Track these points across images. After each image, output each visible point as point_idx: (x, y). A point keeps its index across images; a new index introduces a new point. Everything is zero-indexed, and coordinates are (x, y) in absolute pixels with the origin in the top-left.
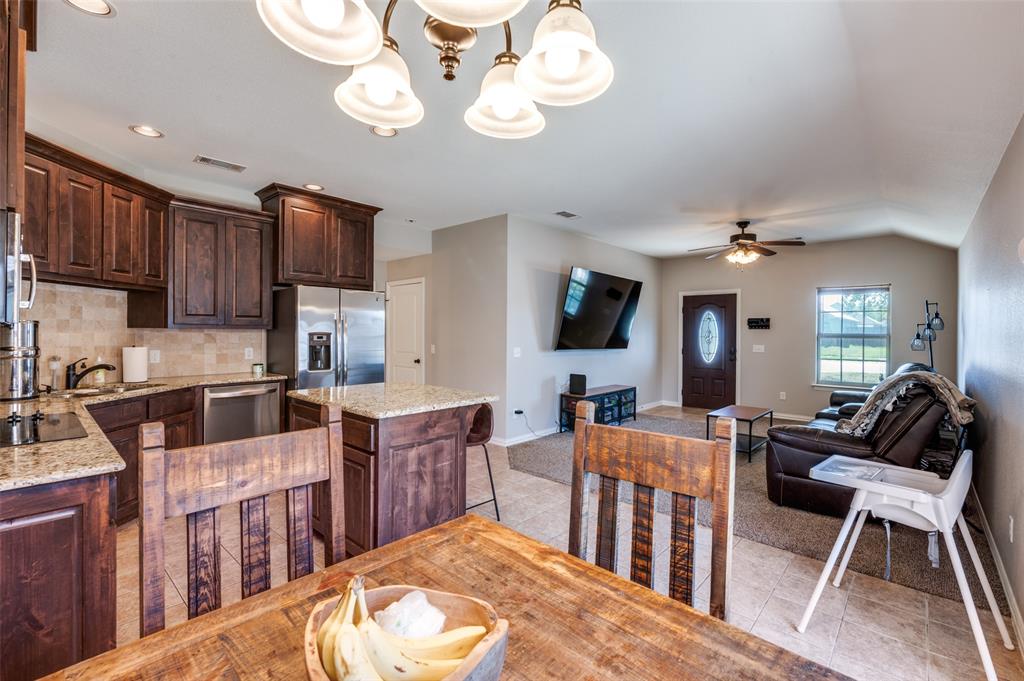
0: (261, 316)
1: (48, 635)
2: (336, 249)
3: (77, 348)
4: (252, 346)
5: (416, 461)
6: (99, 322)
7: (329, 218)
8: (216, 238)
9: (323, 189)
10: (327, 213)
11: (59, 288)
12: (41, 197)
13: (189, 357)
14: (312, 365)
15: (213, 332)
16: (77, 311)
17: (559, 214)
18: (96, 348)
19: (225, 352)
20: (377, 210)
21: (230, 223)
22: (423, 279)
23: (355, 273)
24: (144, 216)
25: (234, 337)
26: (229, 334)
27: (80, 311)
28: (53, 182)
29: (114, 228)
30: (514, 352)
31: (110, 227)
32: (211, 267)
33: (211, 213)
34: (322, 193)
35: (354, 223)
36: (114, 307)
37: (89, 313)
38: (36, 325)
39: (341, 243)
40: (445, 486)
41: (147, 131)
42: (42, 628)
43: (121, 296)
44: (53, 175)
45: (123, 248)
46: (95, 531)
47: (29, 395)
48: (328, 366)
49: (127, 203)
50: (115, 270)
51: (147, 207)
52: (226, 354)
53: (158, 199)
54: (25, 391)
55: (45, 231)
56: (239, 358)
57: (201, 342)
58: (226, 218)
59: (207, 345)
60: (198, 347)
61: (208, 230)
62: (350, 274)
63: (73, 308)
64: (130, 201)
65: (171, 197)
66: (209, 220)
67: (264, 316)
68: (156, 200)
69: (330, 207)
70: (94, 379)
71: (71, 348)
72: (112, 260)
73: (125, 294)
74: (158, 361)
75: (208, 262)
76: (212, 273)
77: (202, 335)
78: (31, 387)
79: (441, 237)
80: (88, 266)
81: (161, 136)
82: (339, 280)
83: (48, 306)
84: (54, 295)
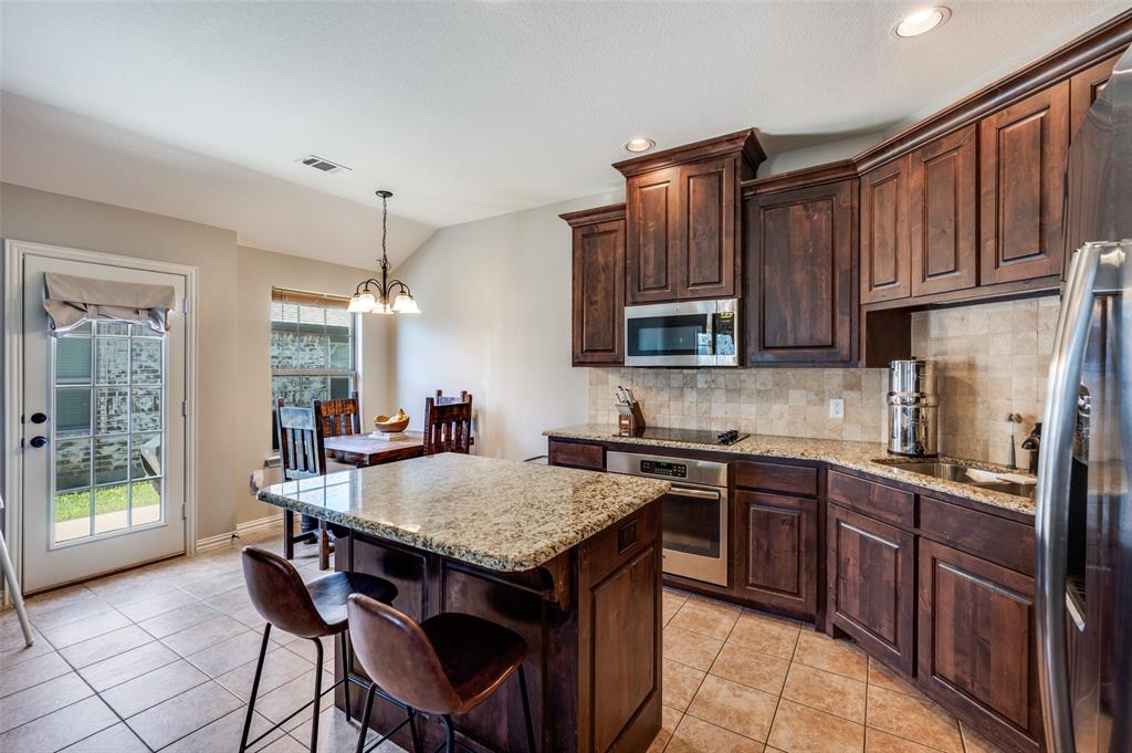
83: (1022, 335)
84: (1036, 315)
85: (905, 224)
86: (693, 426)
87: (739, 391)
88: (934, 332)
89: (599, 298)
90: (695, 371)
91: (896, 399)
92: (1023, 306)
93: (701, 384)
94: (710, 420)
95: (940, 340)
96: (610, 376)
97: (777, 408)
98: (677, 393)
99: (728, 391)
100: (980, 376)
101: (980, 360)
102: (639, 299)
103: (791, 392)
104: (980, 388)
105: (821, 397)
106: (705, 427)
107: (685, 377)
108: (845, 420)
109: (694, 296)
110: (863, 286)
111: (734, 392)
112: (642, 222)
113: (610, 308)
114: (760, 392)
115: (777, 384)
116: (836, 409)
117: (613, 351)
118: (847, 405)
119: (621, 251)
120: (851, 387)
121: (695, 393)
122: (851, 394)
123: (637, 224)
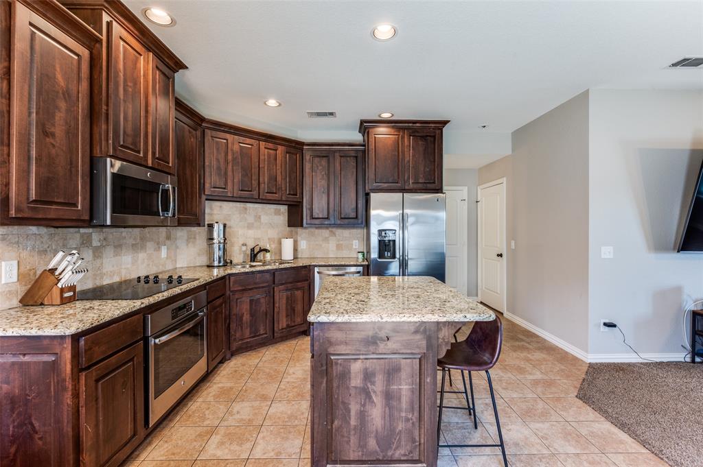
0: (357, 218)
1: (40, 439)
2: (409, 162)
3: (259, 239)
4: (358, 239)
5: (361, 376)
6: (271, 224)
7: (403, 138)
8: (329, 166)
9: (393, 115)
10: (401, 134)
12: (223, 154)
13: (321, 245)
14: (381, 255)
15: (334, 230)
16: (258, 218)
17: (674, 65)
18: (269, 239)
19: (341, 242)
20: (445, 123)
21: (337, 155)
22: (505, 179)
23: (426, 180)
24: (286, 158)
25: (346, 233)
26: (344, 231)
27: (260, 218)
28: (230, 145)
29: (266, 168)
30: (602, 252)
31: (264, 167)
32: (326, 186)
33: (326, 150)
34: (393, 118)
35: (424, 138)
36: (280, 215)
37: (264, 219)
38: (225, 226)
39: (413, 156)
40: (403, 414)
41: (272, 103)
42: (37, 433)
43: (284, 209)
44: (229, 141)
45: (273, 179)
46: (64, 375)
47: (221, 264)
48: (394, 257)
49: (274, 152)
50: (267, 193)
51: (287, 152)
52: (342, 244)
53: (295, 147)
54: (219, 262)
55: (226, 173)
56: (350, 248)
57: (327, 236)
58: (335, 151)
59: (331, 238)
60: (326, 239)
61: (324, 162)
62: (421, 181)
63: (256, 216)
64: (276, 150)
65: (302, 144)
66: (325, 155)
67: (359, 216)
68: (294, 147)
69: (403, 129)
70: (264, 257)
71: (255, 239)
72: (264, 187)
73: (286, 207)
74: (305, 247)
75: (324, 183)
76: (326, 190)
77: (328, 231)
78: (222, 260)
79: (520, 136)
80: (251, 191)
81: (280, 105)
82: (411, 186)
83: (242, 215)
84: (246, 209)
85: (230, 165)
89: (58, 130)
91: (215, 241)
92: (242, 205)
93: (95, 243)
95: (211, 214)
97: (142, 256)
99: (115, 247)
101: (228, 223)
102: (119, 154)
103: (148, 244)
105: (159, 249)
108: (167, 258)
109: (160, 168)
110: (207, 185)
111: (118, 247)
112: (121, 75)
113: (72, 151)
114: (133, 245)
115: (141, 239)
116: (164, 252)
117: (75, 205)
118: (168, 249)
119: (84, 85)
120: (168, 238)
121: (90, 252)
122: (168, 242)
123: (117, 76)
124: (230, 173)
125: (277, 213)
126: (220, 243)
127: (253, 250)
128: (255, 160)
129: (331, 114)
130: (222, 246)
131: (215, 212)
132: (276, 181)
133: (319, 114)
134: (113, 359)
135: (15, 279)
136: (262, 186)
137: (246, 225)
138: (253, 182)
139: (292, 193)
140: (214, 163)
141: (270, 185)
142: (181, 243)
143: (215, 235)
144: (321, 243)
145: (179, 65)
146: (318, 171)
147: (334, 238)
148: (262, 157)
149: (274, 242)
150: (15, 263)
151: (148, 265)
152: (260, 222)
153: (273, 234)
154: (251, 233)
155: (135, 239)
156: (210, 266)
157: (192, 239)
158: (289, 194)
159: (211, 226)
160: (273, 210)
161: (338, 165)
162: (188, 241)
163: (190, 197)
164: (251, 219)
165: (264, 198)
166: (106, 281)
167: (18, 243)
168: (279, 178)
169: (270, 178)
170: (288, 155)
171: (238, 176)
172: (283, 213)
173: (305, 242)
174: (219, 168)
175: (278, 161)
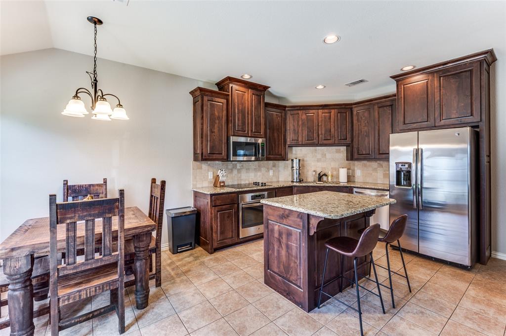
2: (439, 101)
3: (324, 168)
5: (278, 233)
6: (333, 159)
8: (370, 116)
10: (430, 78)
11: (317, 148)
12: (297, 122)
13: (371, 174)
15: (381, 162)
16: (324, 155)
18: (332, 168)
23: (460, 114)
24: (338, 116)
27: (325, 155)
31: (322, 125)
32: (368, 131)
33: (367, 105)
36: (340, 153)
37: (328, 156)
38: (299, 160)
40: (293, 259)
41: (320, 87)
43: (343, 149)
44: (300, 114)
45: (328, 131)
47: (298, 181)
48: (410, 184)
50: (324, 140)
51: (339, 112)
53: (345, 108)
55: (298, 132)
57: (376, 167)
59: (378, 168)
60: (375, 170)
61: (366, 113)
62: (454, 116)
63: (322, 154)
64: (330, 113)
66: (367, 109)
69: (433, 73)
71: (322, 168)
73: (345, 148)
76: (368, 134)
77: (376, 164)
78: (298, 178)
80: (313, 140)
81: (325, 87)
83: (314, 154)
85: (301, 127)
86: (236, 183)
87: (249, 169)
88: (294, 152)
89: (216, 130)
90: (236, 162)
91: (295, 168)
93: (238, 167)
94: (241, 180)
95: (295, 154)
96: (203, 165)
97: (259, 174)
98: (230, 171)
99: (246, 169)
100: (305, 163)
101: (305, 159)
102: (236, 134)
103: (262, 169)
104: (305, 165)
105: (268, 171)
106: (239, 183)
107: (233, 165)
108: (273, 176)
109: (255, 136)
110: (288, 140)
111: (248, 169)
112: (236, 104)
113: (220, 136)
114: (254, 169)
115: (259, 166)
116: (271, 173)
117: (222, 154)
118: (273, 171)
119: (225, 113)
120: (274, 166)
121: (236, 171)
122: (273, 168)
123: (235, 104)
124: (300, 131)
125: (338, 152)
126: (297, 169)
127: (319, 174)
128: (315, 121)
129: (361, 81)
130: (298, 171)
131: (298, 153)
132: (330, 132)
133: (354, 83)
134: (224, 207)
135: (212, 178)
136: (321, 136)
137: (316, 160)
138: (315, 135)
139: (343, 138)
140: (292, 127)
141: (326, 135)
142: (281, 169)
143: (295, 165)
144: (371, 172)
145: (265, 88)
146: (362, 121)
147: (381, 169)
148: (320, 119)
149: (336, 170)
150: (212, 173)
151: (262, 178)
152: (326, 158)
153: (334, 165)
154: (319, 164)
155: (256, 166)
156: (292, 182)
157: (285, 167)
158: (340, 139)
159: (292, 160)
160: (335, 150)
161: (376, 114)
162: (284, 168)
163: (277, 146)
164: (319, 156)
165: (321, 143)
166: (243, 183)
167: (213, 166)
168: (332, 130)
169: (326, 131)
170: (339, 114)
171: (305, 133)
172: (342, 151)
173: (360, 171)
174: (294, 130)
175: (332, 120)
